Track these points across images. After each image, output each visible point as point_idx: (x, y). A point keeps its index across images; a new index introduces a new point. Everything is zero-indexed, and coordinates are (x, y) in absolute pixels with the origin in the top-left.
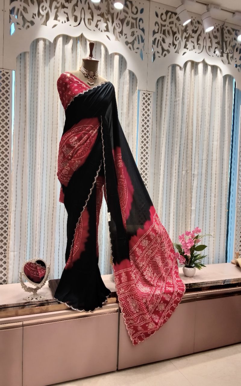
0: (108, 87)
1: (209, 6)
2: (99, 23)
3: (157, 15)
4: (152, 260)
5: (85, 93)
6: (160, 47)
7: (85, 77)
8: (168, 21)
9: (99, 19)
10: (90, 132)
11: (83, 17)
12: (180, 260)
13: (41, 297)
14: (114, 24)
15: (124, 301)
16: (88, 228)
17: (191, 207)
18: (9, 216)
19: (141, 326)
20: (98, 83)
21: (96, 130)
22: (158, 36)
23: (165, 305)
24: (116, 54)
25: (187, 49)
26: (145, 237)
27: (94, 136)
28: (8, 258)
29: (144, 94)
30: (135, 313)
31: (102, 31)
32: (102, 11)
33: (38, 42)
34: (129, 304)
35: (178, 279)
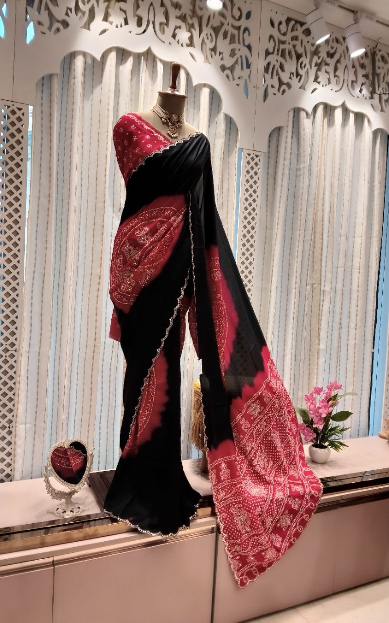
1: (359, 13)
2: (177, 31)
3: (272, 24)
4: (266, 438)
5: (165, 151)
6: (276, 78)
7: (163, 123)
8: (290, 35)
9: (178, 25)
10: (170, 218)
11: (151, 19)
12: (306, 436)
13: (79, 508)
14: (203, 35)
15: (225, 512)
16: (166, 387)
17: (319, 344)
19: (253, 556)
20: (184, 134)
21: (180, 217)
23: (291, 516)
24: (205, 85)
25: (319, 83)
26: (256, 400)
27: (178, 226)
28: (15, 436)
29: (249, 155)
30: (244, 534)
31: (182, 45)
32: (183, 11)
33: (74, 58)
34: (233, 518)
35: (306, 469)
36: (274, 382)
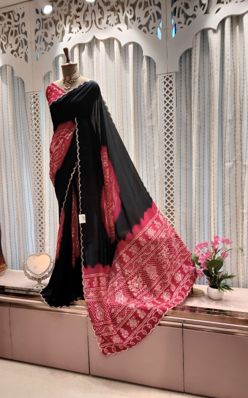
2: (109, 18)
4: (142, 269)
6: (182, 16)
9: (109, 14)
10: (65, 135)
14: (126, 12)
17: (243, 209)
18: (44, 215)
21: (72, 133)
22: (179, 4)
23: (138, 322)
24: (130, 43)
26: (134, 243)
27: (69, 139)
29: (165, 77)
30: (101, 322)
31: (113, 26)
32: (111, 4)
33: (58, 59)
34: (96, 310)
35: (179, 297)
36: (151, 233)
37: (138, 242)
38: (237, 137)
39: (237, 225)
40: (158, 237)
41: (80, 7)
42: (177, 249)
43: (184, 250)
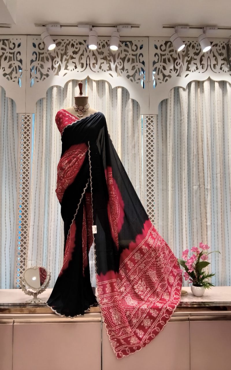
0: (96, 117)
1: (205, 28)
2: (102, 65)
3: (156, 48)
4: (145, 274)
5: (74, 124)
6: (161, 74)
8: (168, 50)
9: (102, 62)
10: (78, 155)
11: (88, 63)
12: (186, 277)
13: (39, 301)
14: (116, 63)
15: (106, 311)
16: (74, 240)
17: (207, 222)
18: (28, 230)
19: (123, 339)
20: (87, 114)
21: (84, 154)
22: (159, 65)
23: (151, 320)
24: (119, 87)
25: (190, 71)
26: (138, 250)
27: (82, 158)
28: (26, 266)
29: (147, 117)
30: (117, 325)
31: (105, 71)
32: (104, 55)
33: (53, 89)
34: (111, 315)
35: (176, 296)
36: (151, 241)
37: (141, 250)
38: (200, 167)
39: (202, 235)
40: (156, 245)
41: (77, 50)
42: (167, 255)
43: (173, 256)
